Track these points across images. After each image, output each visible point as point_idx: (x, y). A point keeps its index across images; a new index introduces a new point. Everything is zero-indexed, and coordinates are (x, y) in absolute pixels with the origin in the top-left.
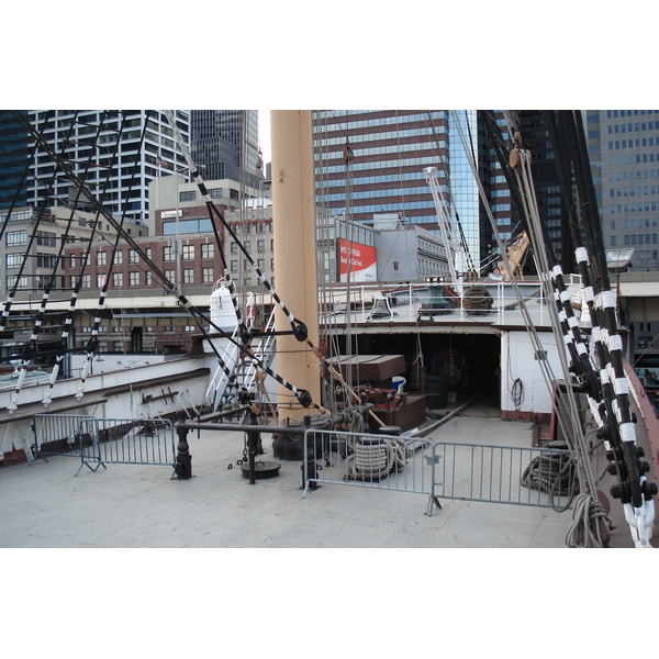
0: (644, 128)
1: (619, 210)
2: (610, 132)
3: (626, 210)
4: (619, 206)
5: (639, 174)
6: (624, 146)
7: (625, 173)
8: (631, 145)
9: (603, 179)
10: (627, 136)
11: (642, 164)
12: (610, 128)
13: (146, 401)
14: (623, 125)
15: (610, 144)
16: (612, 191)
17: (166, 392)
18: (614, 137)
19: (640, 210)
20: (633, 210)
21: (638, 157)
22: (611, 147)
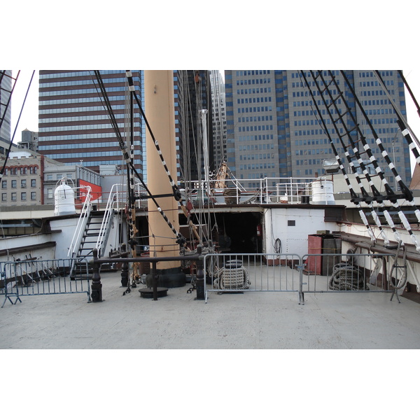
0: (259, 120)
1: (245, 168)
2: (240, 121)
3: (249, 168)
4: (245, 166)
5: (256, 147)
6: (248, 130)
7: (249, 146)
8: (252, 130)
9: (236, 150)
10: (250, 124)
11: (258, 141)
12: (239, 119)
13: (18, 262)
14: (247, 118)
15: (240, 128)
16: (241, 156)
17: (29, 258)
18: (242, 125)
19: (257, 168)
20: (253, 168)
21: (256, 137)
22: (240, 130)
